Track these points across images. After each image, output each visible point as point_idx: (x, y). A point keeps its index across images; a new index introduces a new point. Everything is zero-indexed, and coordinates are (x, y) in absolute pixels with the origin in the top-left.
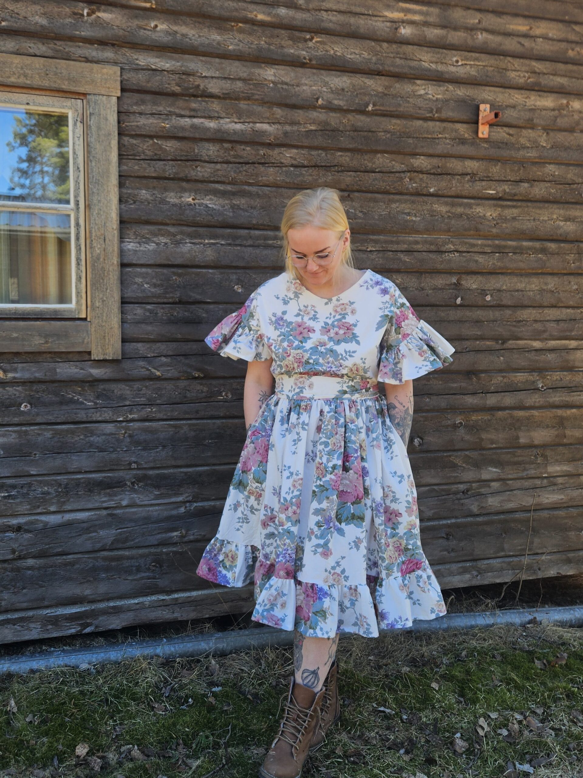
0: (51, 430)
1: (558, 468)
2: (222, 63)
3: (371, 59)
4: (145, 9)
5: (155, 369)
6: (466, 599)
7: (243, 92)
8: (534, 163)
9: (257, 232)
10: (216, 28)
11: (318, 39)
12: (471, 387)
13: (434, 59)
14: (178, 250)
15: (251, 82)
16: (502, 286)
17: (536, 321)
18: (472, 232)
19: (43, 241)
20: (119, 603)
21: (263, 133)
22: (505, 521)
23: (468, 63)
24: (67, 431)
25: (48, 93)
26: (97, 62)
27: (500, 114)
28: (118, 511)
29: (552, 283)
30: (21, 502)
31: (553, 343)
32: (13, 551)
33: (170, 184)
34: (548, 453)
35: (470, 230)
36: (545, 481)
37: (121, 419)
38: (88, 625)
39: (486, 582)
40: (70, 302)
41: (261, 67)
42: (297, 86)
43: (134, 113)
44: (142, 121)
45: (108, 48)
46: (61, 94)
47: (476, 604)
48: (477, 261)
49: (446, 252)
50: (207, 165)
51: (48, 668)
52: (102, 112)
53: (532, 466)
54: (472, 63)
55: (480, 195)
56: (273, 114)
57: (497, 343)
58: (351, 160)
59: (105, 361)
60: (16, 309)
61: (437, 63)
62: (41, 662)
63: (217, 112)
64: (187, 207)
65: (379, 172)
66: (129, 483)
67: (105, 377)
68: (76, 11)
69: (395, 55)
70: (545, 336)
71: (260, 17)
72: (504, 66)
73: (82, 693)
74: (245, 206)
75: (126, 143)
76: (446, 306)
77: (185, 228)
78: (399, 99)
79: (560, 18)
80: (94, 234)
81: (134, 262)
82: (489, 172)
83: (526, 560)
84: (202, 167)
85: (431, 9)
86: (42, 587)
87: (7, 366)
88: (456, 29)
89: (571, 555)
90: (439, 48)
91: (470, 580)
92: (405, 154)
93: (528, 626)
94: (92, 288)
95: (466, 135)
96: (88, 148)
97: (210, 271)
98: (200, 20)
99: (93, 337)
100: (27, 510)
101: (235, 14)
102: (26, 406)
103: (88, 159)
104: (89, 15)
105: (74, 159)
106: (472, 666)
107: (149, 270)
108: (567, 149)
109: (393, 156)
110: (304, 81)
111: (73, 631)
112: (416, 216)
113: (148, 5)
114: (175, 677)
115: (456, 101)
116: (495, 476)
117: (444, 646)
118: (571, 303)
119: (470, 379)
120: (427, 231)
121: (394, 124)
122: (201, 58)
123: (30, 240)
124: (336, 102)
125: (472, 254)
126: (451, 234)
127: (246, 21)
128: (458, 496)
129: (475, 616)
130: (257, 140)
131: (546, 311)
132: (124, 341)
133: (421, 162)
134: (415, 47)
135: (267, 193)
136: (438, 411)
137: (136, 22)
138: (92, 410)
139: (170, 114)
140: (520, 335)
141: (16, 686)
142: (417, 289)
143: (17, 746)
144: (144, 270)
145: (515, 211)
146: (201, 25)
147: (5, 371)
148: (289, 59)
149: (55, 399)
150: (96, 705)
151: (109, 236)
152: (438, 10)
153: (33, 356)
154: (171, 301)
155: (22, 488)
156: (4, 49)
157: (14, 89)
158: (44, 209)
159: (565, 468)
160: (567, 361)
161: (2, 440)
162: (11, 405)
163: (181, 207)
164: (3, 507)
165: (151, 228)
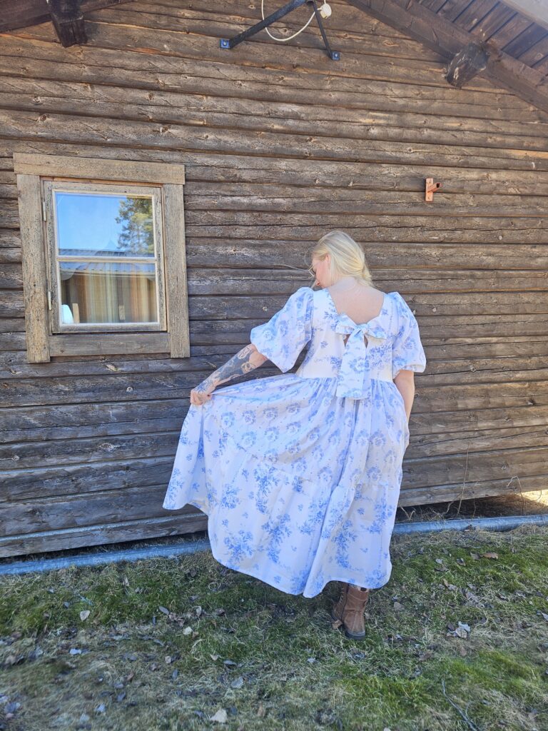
0: (147, 404)
1: (485, 424)
2: (251, 159)
3: (351, 151)
4: (199, 126)
5: (212, 363)
6: (423, 513)
7: (265, 178)
8: (464, 217)
9: (277, 271)
10: (247, 136)
11: (315, 140)
13: (394, 149)
14: (225, 284)
15: (270, 171)
16: (444, 302)
17: (468, 325)
18: (422, 266)
19: (138, 280)
20: (192, 516)
21: (279, 204)
22: (449, 460)
23: (417, 151)
24: (157, 405)
25: (138, 184)
26: (169, 163)
27: (441, 184)
29: (479, 298)
30: (129, 451)
31: (480, 340)
32: (124, 483)
33: (219, 241)
34: (478, 414)
35: (421, 264)
36: (476, 433)
38: (173, 530)
39: (437, 502)
40: (156, 321)
41: (277, 161)
42: (301, 172)
43: (194, 195)
44: (200, 200)
45: (176, 153)
46: (146, 185)
47: (430, 516)
48: (426, 285)
49: (404, 280)
50: (243, 227)
51: (148, 558)
52: (174, 195)
53: (467, 423)
54: (420, 150)
55: (427, 240)
56: (286, 192)
57: (441, 340)
58: (339, 220)
59: (179, 358)
61: (396, 152)
62: (144, 554)
63: (249, 192)
64: (230, 256)
65: (359, 227)
67: (180, 369)
68: (155, 129)
69: (367, 147)
70: (474, 334)
71: (276, 127)
72: (443, 152)
73: (170, 574)
74: (269, 254)
75: (189, 215)
77: (229, 270)
78: (371, 177)
79: (482, 116)
80: (170, 276)
81: (197, 293)
82: (434, 224)
83: (464, 487)
84: (239, 229)
85: (391, 115)
86: (143, 505)
87: (117, 364)
88: (408, 128)
89: (495, 483)
90: (398, 141)
91: (425, 500)
92: (375, 215)
93: (466, 530)
94: (170, 311)
95: (417, 200)
96: (164, 218)
97: (247, 298)
98: (236, 131)
99: (171, 343)
100: (132, 456)
101: (259, 126)
102: (130, 389)
103: (165, 227)
104: (163, 131)
105: (157, 227)
106: (428, 558)
107: (207, 299)
108: (487, 206)
109: (368, 217)
110: (306, 168)
111: (164, 534)
112: (383, 256)
113: (201, 123)
115: (410, 177)
116: (441, 430)
117: (409, 544)
118: (492, 312)
120: (391, 266)
121: (368, 195)
122: (237, 156)
123: (129, 281)
124: (328, 182)
125: (423, 281)
126: (408, 267)
127: (267, 130)
128: (416, 444)
129: (429, 524)
130: (276, 209)
131: (475, 317)
132: (191, 345)
133: (386, 219)
134: (381, 142)
135: (283, 244)
137: (194, 134)
138: (172, 391)
139: (218, 195)
140: (457, 334)
141: (128, 570)
143: (130, 608)
144: (203, 298)
145: (452, 251)
146: (237, 135)
147: (116, 367)
148: (296, 154)
149: (148, 384)
150: (179, 581)
151: (180, 277)
152: (396, 116)
153: (134, 357)
154: (221, 318)
155: (129, 442)
156: (109, 156)
157: (116, 183)
158: (137, 260)
159: (490, 424)
160: (490, 351)
161: (115, 411)
162: (120, 388)
163: (226, 256)
164: (117, 455)
165: (207, 270)
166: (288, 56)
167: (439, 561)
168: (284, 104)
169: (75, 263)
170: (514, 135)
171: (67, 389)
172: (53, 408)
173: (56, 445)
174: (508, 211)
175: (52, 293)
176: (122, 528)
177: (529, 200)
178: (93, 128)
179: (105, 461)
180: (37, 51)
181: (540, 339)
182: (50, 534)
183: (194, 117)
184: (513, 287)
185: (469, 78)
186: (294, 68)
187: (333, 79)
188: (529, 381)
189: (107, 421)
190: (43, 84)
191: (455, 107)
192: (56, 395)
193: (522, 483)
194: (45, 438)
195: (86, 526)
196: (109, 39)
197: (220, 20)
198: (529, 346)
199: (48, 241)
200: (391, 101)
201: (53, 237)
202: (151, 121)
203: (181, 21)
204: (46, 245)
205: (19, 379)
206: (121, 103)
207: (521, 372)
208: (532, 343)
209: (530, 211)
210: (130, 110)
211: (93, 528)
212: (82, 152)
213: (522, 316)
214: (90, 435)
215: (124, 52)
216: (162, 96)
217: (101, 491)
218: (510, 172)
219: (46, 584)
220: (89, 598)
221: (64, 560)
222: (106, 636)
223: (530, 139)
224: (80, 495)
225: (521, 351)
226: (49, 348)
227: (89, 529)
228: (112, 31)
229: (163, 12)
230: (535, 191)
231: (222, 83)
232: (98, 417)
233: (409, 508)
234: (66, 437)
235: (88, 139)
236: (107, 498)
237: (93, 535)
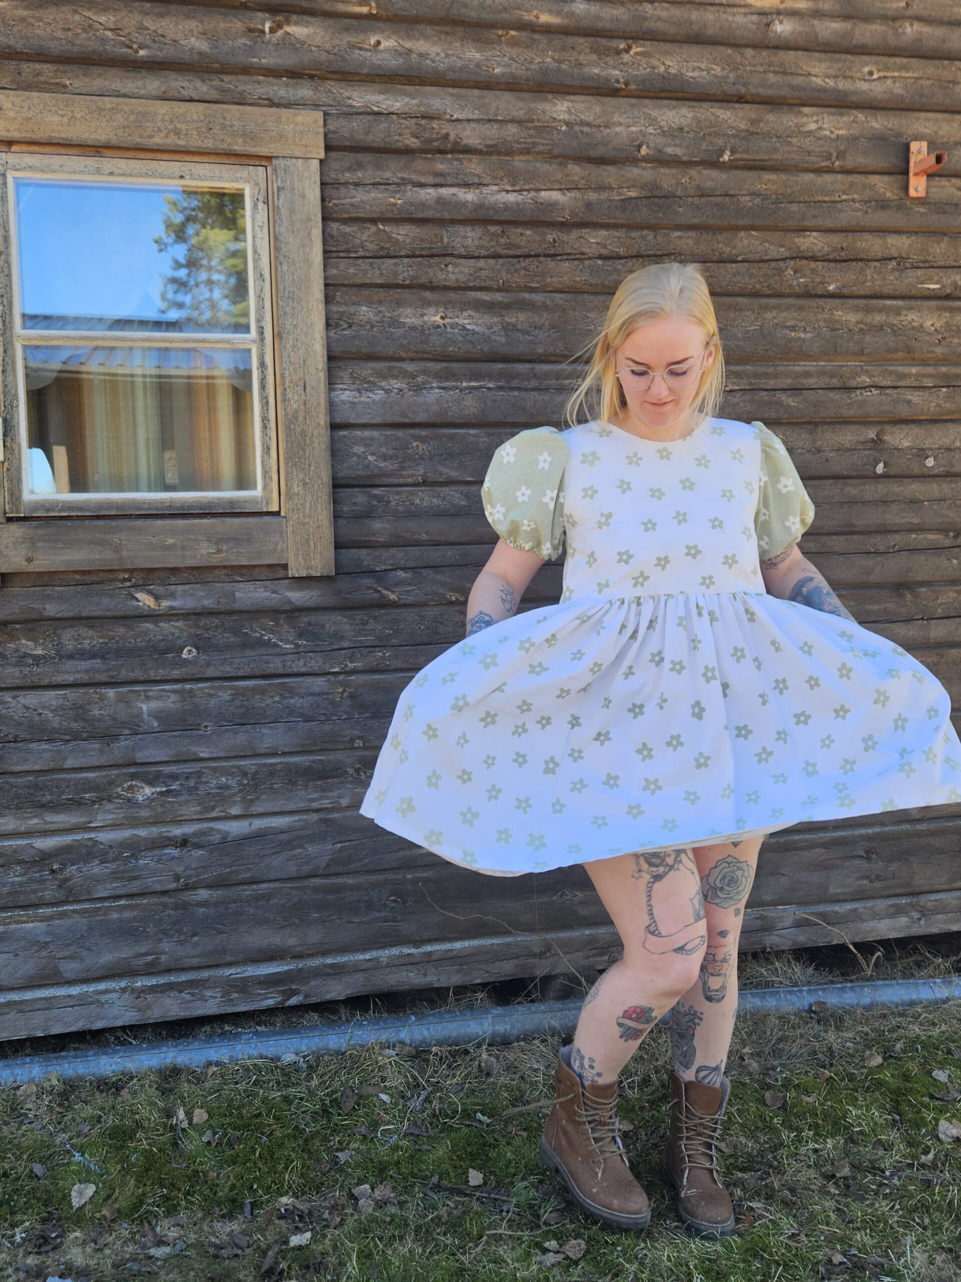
0: (231, 688)
2: (484, 97)
3: (727, 77)
4: (360, 17)
5: (387, 589)
6: (901, 958)
7: (518, 142)
9: (546, 367)
10: (473, 40)
11: (639, 49)
13: (832, 72)
14: (420, 400)
15: (530, 125)
16: (953, 442)
18: (900, 355)
19: (211, 389)
20: (340, 959)
21: (552, 206)
23: (889, 74)
24: (254, 690)
25: (212, 159)
26: (288, 105)
27: (946, 156)
28: (335, 815)
30: (187, 801)
32: (177, 878)
33: (406, 294)
35: (897, 350)
37: (337, 670)
38: (294, 993)
39: (935, 930)
41: (546, 100)
42: (606, 127)
43: (346, 184)
44: (359, 196)
45: (304, 82)
46: (233, 160)
47: (919, 965)
48: (909, 402)
49: (856, 388)
50: (463, 261)
51: (234, 1060)
52: (298, 185)
54: (896, 74)
55: (913, 292)
56: (567, 175)
57: (947, 536)
58: (697, 243)
59: (309, 578)
60: (172, 501)
61: (836, 77)
62: (224, 1051)
63: (479, 176)
64: (432, 331)
65: (743, 261)
66: (351, 771)
67: (311, 603)
68: (252, 26)
69: (765, 67)
71: (545, 18)
72: (951, 77)
73: (286, 1099)
74: (525, 326)
75: (335, 233)
76: (857, 477)
77: (431, 365)
78: (774, 139)
80: (288, 380)
81: (352, 421)
82: (928, 254)
84: (456, 265)
86: (220, 932)
87: (160, 590)
88: (867, 19)
90: (840, 52)
91: (908, 927)
92: (786, 230)
94: (286, 464)
95: (888, 195)
96: (276, 244)
97: (472, 431)
98: (448, 29)
99: (290, 542)
100: (197, 813)
101: (504, 15)
102: (190, 651)
103: (276, 261)
104: (272, 31)
105: (255, 261)
106: (914, 1068)
107: (375, 434)
109: (768, 234)
110: (616, 118)
111: (270, 1002)
112: (805, 331)
113: (364, 10)
115: (870, 139)
117: (867, 1034)
119: (901, 596)
120: (824, 354)
121: (768, 182)
122: (450, 90)
123: (190, 391)
124: (670, 150)
125: (902, 391)
126: (863, 359)
127: (522, 26)
129: (916, 985)
130: (543, 218)
132: (338, 546)
133: (812, 242)
134: (800, 53)
135: (561, 302)
137: (348, 38)
138: (291, 657)
139: (404, 182)
141: (185, 1088)
142: (809, 451)
143: (189, 1180)
144: (367, 433)
146: (449, 38)
147: (157, 598)
148: (592, 84)
149: (234, 640)
150: (308, 1118)
151: (311, 382)
153: (200, 574)
154: (410, 481)
155: (187, 778)
156: (143, 92)
157: (159, 156)
158: (210, 342)
161: (154, 705)
162: (167, 651)
163: (423, 331)
164: (159, 809)
165: (378, 365)
167: (941, 1076)
169: (59, 348)
171: (40, 652)
172: (7, 697)
173: (13, 786)
175: (6, 421)
176: (170, 987)
178: (104, 24)
179: (132, 826)
189: (135, 727)
192: (15, 665)
195: (85, 981)
201: (8, 286)
202: (244, 5)
211: (102, 986)
212: (74, 80)
214: (95, 762)
217: (119, 897)
220: (91, 1155)
221: (32, 1062)
222: (130, 1248)
224: (70, 908)
227: (92, 988)
232: (113, 719)
233: (866, 948)
234: (36, 768)
235: (94, 51)
236: (135, 913)
237: (101, 1004)
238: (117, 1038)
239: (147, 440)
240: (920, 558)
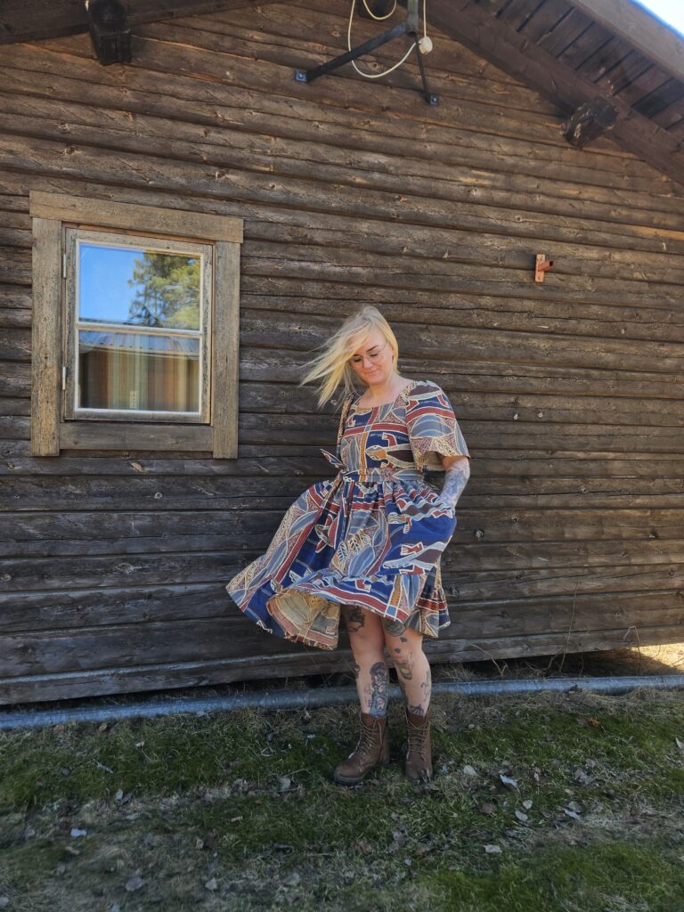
0: (179, 515)
1: (597, 560)
2: (326, 218)
3: (448, 216)
4: (265, 172)
5: (264, 467)
6: (517, 668)
7: (342, 242)
8: (580, 304)
10: (322, 189)
11: (405, 199)
12: (524, 489)
13: (500, 217)
14: (286, 370)
15: (349, 233)
16: (552, 405)
17: (580, 435)
18: (528, 360)
19: (176, 362)
20: (229, 661)
21: (358, 275)
22: (552, 603)
23: (527, 220)
24: (192, 517)
25: (185, 240)
26: (225, 215)
27: (554, 263)
29: (594, 404)
30: (152, 575)
31: (595, 454)
32: (145, 615)
33: (282, 316)
34: (589, 546)
35: (527, 358)
36: (586, 570)
37: (236, 508)
38: (204, 679)
39: (535, 654)
40: (197, 410)
41: (357, 221)
42: (387, 237)
43: (253, 257)
44: (260, 263)
45: (234, 203)
46: (195, 241)
47: (528, 672)
48: (531, 384)
49: (506, 376)
50: (311, 300)
51: (172, 714)
52: (228, 256)
53: (576, 557)
54: (531, 220)
55: (536, 329)
56: (366, 260)
57: (548, 453)
58: (430, 298)
59: (224, 459)
60: (153, 415)
61: (501, 220)
62: (166, 709)
63: (321, 257)
64: (294, 335)
65: (452, 309)
66: (240, 561)
67: (224, 473)
68: (209, 173)
69: (467, 212)
70: (588, 448)
71: (358, 180)
72: (557, 224)
73: (199, 735)
75: (247, 281)
76: (505, 421)
77: (293, 352)
78: (470, 249)
79: (605, 184)
80: (217, 356)
81: (250, 379)
82: (543, 311)
83: (569, 637)
84: (308, 302)
85: (498, 176)
86: (167, 645)
87: (145, 462)
88: (518, 192)
89: (606, 634)
90: (504, 207)
91: (521, 652)
92: (474, 294)
93: (571, 692)
94: (215, 400)
95: (525, 280)
96: (215, 285)
98: (309, 182)
99: (215, 440)
100: (158, 581)
101: (337, 177)
102: (158, 495)
103: (214, 295)
104: (219, 176)
105: (204, 293)
107: (262, 386)
108: (608, 292)
109: (465, 296)
110: (392, 233)
111: (191, 683)
112: (481, 346)
113: (267, 169)
114: (275, 726)
115: (517, 252)
116: (543, 565)
117: (501, 707)
118: (610, 421)
119: (524, 482)
120: (491, 358)
121: (467, 270)
122: (311, 213)
123: (165, 361)
124: (418, 251)
125: (528, 378)
126: (510, 361)
127: (347, 183)
128: (513, 581)
129: (525, 682)
130: (353, 281)
131: (589, 427)
132: (240, 443)
134: (484, 207)
136: (496, 508)
137: (257, 183)
138: (212, 500)
139: (283, 258)
140: (567, 447)
141: (146, 728)
142: (482, 407)
144: (257, 385)
145: (565, 344)
146: (310, 186)
147: (143, 466)
148: (380, 215)
149: (182, 490)
151: (230, 357)
152: (504, 177)
153: (166, 454)
154: (279, 411)
155: (153, 563)
156: (150, 203)
158: (178, 334)
159: (603, 560)
160: (606, 470)
161: (138, 522)
162: (146, 494)
163: (289, 335)
164: (138, 579)
165: (265, 351)
166: (377, 96)
168: (369, 154)
169: (99, 332)
170: (641, 209)
171: (78, 492)
172: (59, 515)
173: (59, 563)
174: (632, 299)
175: (67, 369)
176: (137, 674)
177: (658, 288)
178: (132, 167)
179: (122, 587)
180: (68, 67)
181: (666, 457)
182: (45, 678)
183: (258, 162)
184: (635, 391)
185: (593, 137)
186: (383, 110)
187: (429, 127)
188: (651, 508)
189: (127, 534)
190: (73, 109)
191: (574, 171)
192: (65, 498)
193: (641, 635)
194: (46, 553)
195: (92, 670)
196: (159, 60)
197: (296, 46)
198: (652, 465)
199: (67, 303)
200: (499, 159)
201: (73, 299)
202: (205, 163)
203: (250, 44)
204: (64, 307)
205: (18, 476)
206: (170, 138)
207: (642, 497)
208: (657, 462)
209: (659, 301)
210: (180, 147)
211: (101, 673)
212: (115, 194)
213: (646, 429)
214: (105, 552)
215: (177, 77)
216: (219, 133)
217: (113, 625)
218: (635, 253)
219: (39, 743)
221: (61, 713)
223: (661, 215)
224: (87, 630)
225: (644, 470)
226: (59, 438)
227: (95, 673)
228: (164, 50)
229: (226, 32)
230: (665, 277)
231: (295, 122)
232: (116, 529)
233: (500, 662)
234: (73, 554)
235: (126, 180)
236: (121, 633)
237: (100, 682)
238: (107, 701)
239: (140, 383)
240: (533, 464)
